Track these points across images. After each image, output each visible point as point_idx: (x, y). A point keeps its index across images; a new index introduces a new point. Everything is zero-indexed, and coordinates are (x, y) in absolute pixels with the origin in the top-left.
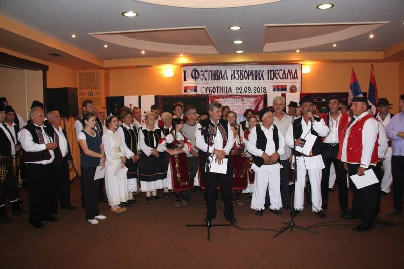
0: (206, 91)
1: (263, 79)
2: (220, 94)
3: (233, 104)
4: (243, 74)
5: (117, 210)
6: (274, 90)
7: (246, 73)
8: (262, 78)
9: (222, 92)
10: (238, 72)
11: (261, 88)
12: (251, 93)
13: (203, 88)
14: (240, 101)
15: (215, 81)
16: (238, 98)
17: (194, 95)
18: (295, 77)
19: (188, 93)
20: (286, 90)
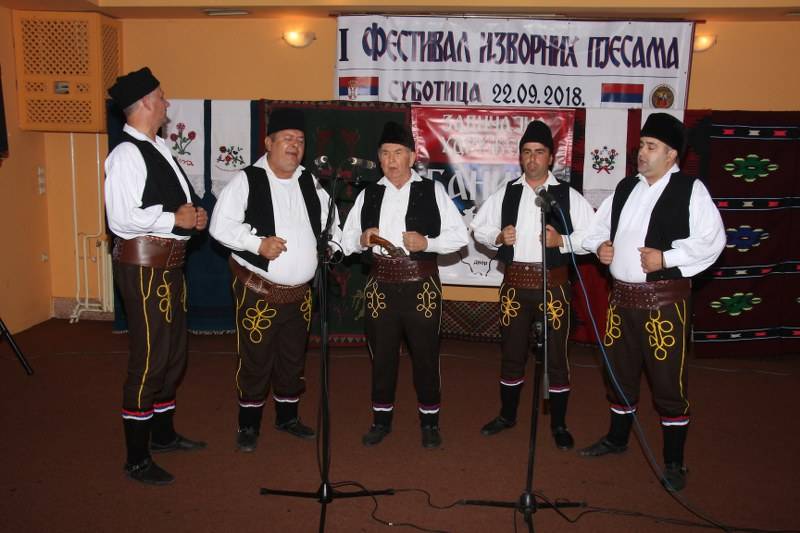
0: (404, 92)
1: (575, 64)
2: (443, 103)
3: (484, 133)
4: (517, 45)
6: (605, 98)
7: (524, 43)
8: (570, 62)
9: (452, 99)
10: (502, 39)
11: (568, 89)
12: (536, 104)
13: (396, 83)
14: (505, 126)
15: (433, 65)
16: (498, 118)
17: (368, 103)
18: (670, 62)
19: (350, 97)
20: (641, 101)
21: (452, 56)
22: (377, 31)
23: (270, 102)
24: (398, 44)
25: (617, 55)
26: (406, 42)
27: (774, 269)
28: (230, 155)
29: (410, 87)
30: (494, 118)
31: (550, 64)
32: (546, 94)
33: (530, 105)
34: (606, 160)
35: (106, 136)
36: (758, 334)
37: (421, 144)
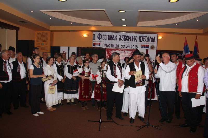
2: (112, 48)
5: (50, 109)
6: (142, 47)
7: (127, 37)
8: (136, 41)
9: (114, 47)
10: (123, 37)
11: (135, 46)
12: (129, 48)
13: (104, 44)
15: (110, 41)
17: (98, 48)
18: (154, 41)
19: (95, 47)
20: (148, 48)
21: (114, 39)
22: (100, 35)
23: (80, 47)
24: (104, 37)
25: (144, 40)
26: (105, 37)
29: (106, 45)
32: (131, 46)
35: (50, 53)
37: (108, 55)
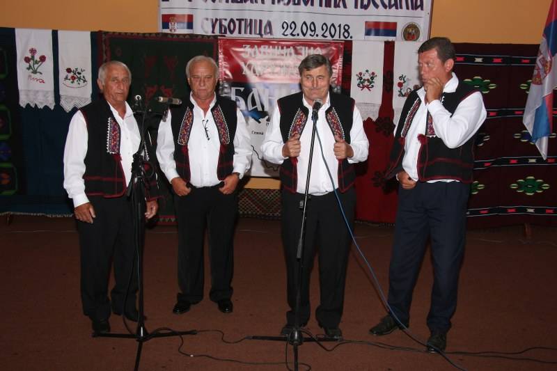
0: (214, 27)
1: (345, 6)
2: (244, 36)
3: (274, 59)
6: (368, 33)
8: (341, 4)
9: (251, 33)
11: (340, 26)
12: (315, 37)
13: (207, 19)
14: (291, 54)
15: (236, 6)
16: (285, 47)
17: (185, 35)
18: (417, 5)
19: (171, 30)
20: (395, 35)
23: (106, 33)
27: (494, 163)
28: (75, 75)
29: (218, 22)
30: (282, 48)
31: (326, 6)
32: (323, 30)
33: (311, 38)
34: (368, 80)
36: (482, 212)
37: (226, 67)
